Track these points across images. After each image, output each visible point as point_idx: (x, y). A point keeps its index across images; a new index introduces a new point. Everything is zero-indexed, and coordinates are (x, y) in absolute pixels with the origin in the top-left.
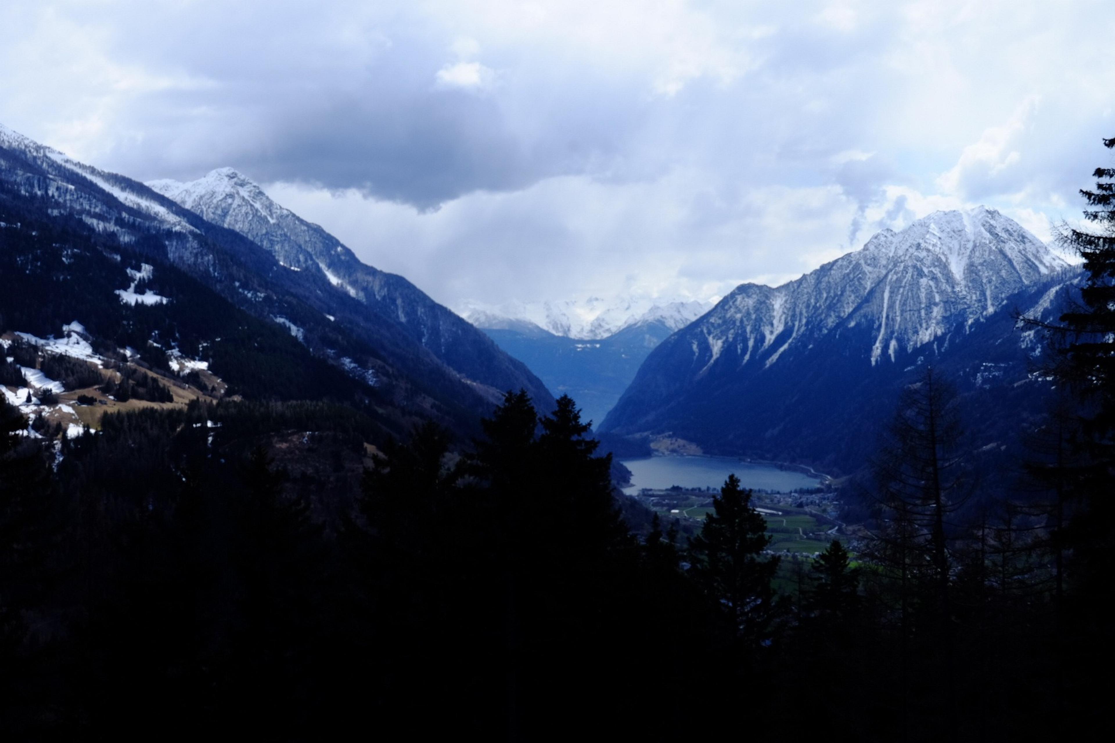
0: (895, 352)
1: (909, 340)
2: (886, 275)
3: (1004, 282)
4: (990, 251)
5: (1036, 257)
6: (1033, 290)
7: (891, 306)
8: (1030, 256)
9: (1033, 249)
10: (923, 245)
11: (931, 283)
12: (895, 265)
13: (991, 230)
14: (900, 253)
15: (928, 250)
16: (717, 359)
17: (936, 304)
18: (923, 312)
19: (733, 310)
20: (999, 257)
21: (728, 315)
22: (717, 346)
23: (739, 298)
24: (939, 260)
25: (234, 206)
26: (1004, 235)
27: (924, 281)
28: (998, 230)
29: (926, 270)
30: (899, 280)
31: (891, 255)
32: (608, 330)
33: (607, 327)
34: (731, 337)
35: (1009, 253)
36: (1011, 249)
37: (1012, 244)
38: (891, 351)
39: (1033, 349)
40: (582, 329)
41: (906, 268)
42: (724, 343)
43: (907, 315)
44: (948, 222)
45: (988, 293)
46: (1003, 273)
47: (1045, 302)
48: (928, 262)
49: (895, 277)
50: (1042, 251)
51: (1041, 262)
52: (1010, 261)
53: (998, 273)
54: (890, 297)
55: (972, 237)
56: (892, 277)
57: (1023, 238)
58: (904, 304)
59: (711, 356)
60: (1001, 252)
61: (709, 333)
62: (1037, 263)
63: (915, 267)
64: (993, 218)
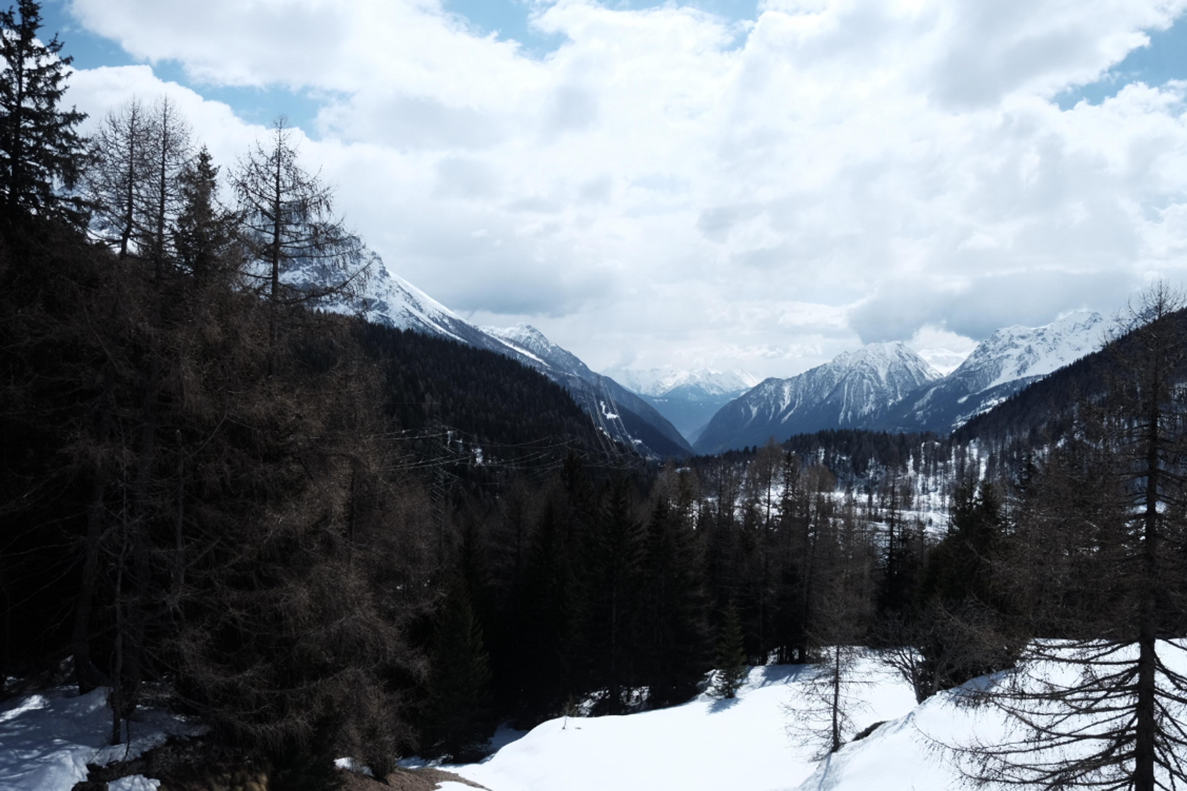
0: (851, 417)
1: (858, 411)
2: (845, 378)
3: (906, 382)
4: (899, 366)
5: (923, 369)
6: (922, 389)
7: (849, 393)
8: (920, 369)
9: (921, 365)
10: (865, 362)
11: (869, 382)
12: (850, 372)
13: (900, 355)
14: (853, 365)
15: (867, 365)
16: (755, 418)
17: (872, 393)
18: (865, 397)
19: (763, 392)
20: (904, 369)
21: (760, 394)
22: (754, 410)
23: (766, 385)
24: (873, 370)
25: (532, 342)
26: (907, 357)
27: (865, 381)
28: (904, 355)
29: (866, 375)
30: (852, 380)
31: (847, 365)
32: (664, 388)
33: (663, 386)
34: (762, 407)
35: (909, 367)
36: (910, 364)
37: (910, 362)
38: (849, 417)
39: (922, 421)
40: (648, 388)
41: (856, 374)
42: (758, 408)
43: (857, 399)
44: (878, 350)
45: (898, 388)
46: (906, 377)
47: (928, 396)
48: (867, 371)
49: (850, 379)
50: (926, 365)
51: (925, 372)
52: (910, 372)
53: (903, 377)
54: (848, 389)
55: (889, 358)
56: (849, 378)
57: (916, 359)
58: (855, 392)
59: (751, 416)
60: (905, 366)
61: (750, 403)
62: (923, 372)
63: (860, 373)
64: (901, 348)
